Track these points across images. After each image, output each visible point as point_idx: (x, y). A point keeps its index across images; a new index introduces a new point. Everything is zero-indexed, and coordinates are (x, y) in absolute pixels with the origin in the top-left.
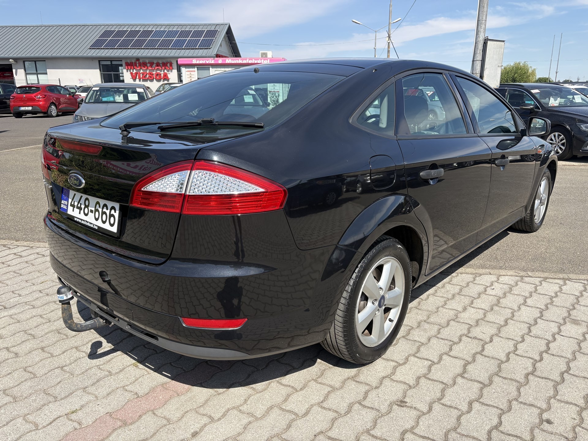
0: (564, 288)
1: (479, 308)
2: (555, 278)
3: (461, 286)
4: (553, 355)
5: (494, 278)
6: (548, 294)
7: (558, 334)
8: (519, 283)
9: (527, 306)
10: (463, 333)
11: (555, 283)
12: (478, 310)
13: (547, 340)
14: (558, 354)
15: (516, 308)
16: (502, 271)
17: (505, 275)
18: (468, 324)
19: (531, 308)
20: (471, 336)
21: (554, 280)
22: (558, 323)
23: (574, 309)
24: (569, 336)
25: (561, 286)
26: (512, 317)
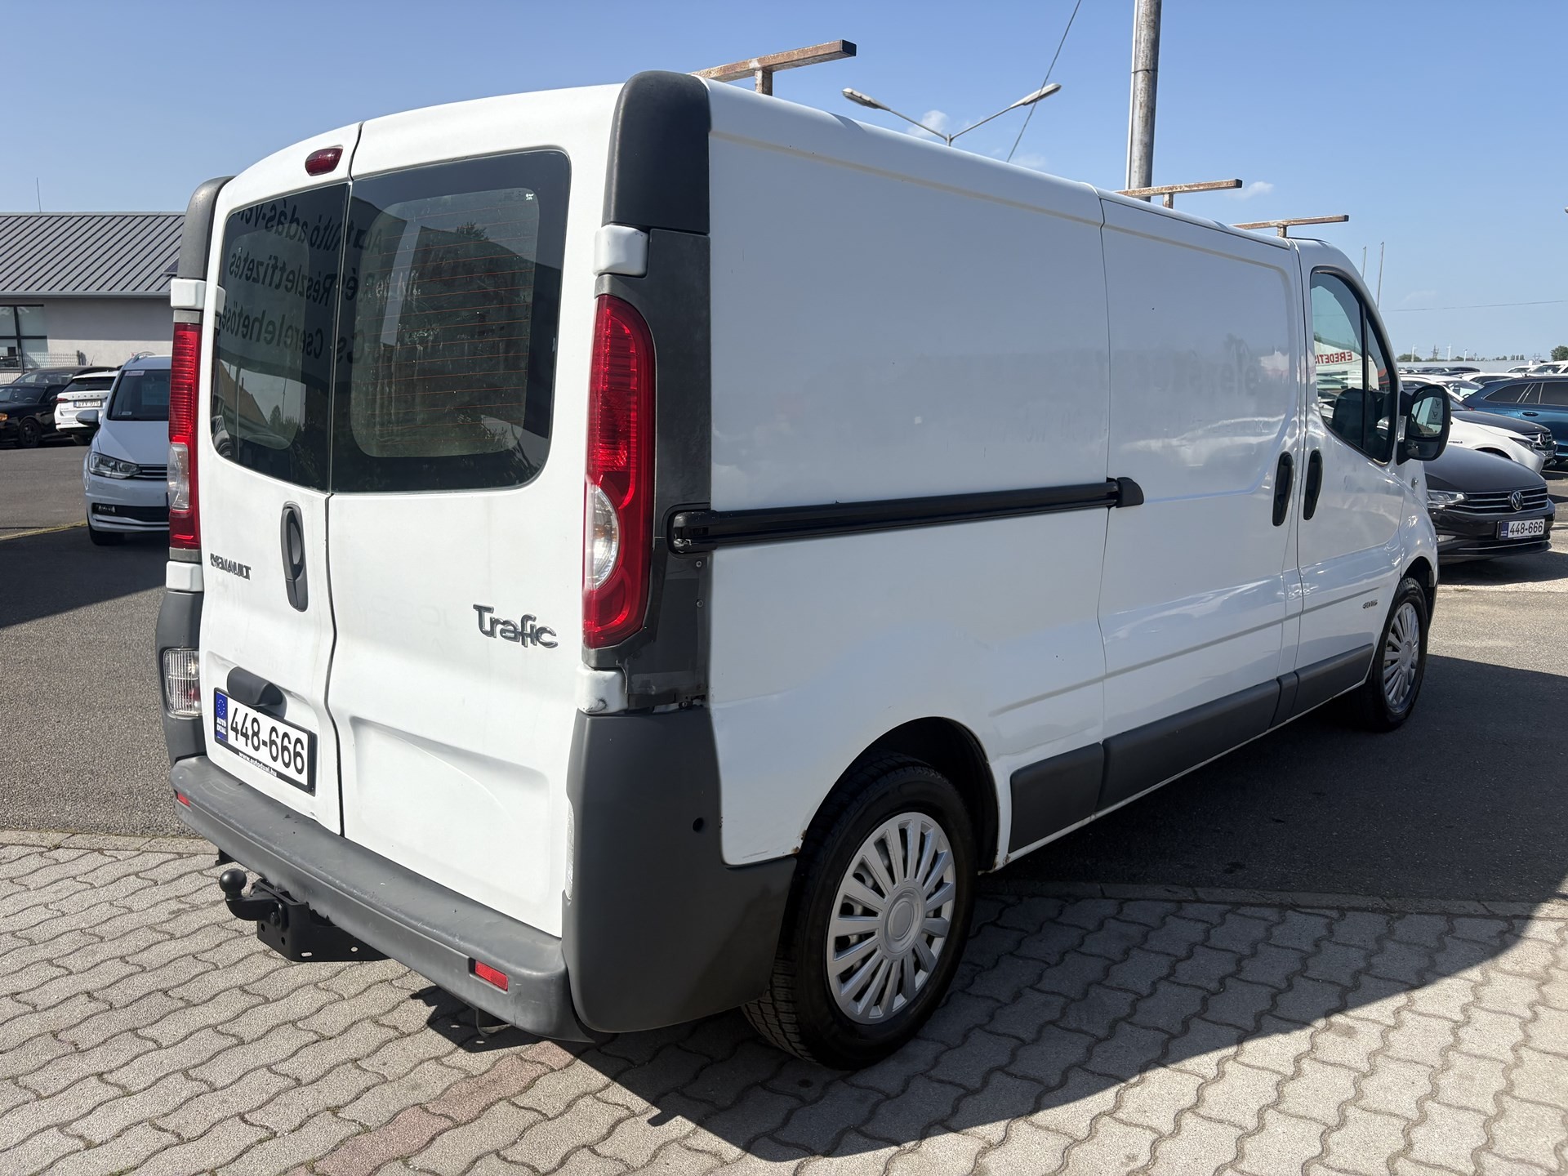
0: (1277, 931)
1: (1053, 993)
2: (1262, 905)
3: (1021, 930)
4: (1210, 1119)
5: (1109, 907)
6: (1234, 949)
8: (1169, 920)
9: (1174, 983)
10: (997, 1063)
11: (1259, 918)
12: (1052, 998)
13: (1203, 1077)
14: (1223, 1116)
15: (1145, 993)
16: (1134, 886)
17: (1140, 899)
18: (1018, 1038)
19: (1182, 988)
20: (1015, 1072)
21: (1257, 909)
22: (1239, 1028)
23: (1290, 990)
24: (1259, 1064)
25: (1272, 926)
26: (1130, 1015)
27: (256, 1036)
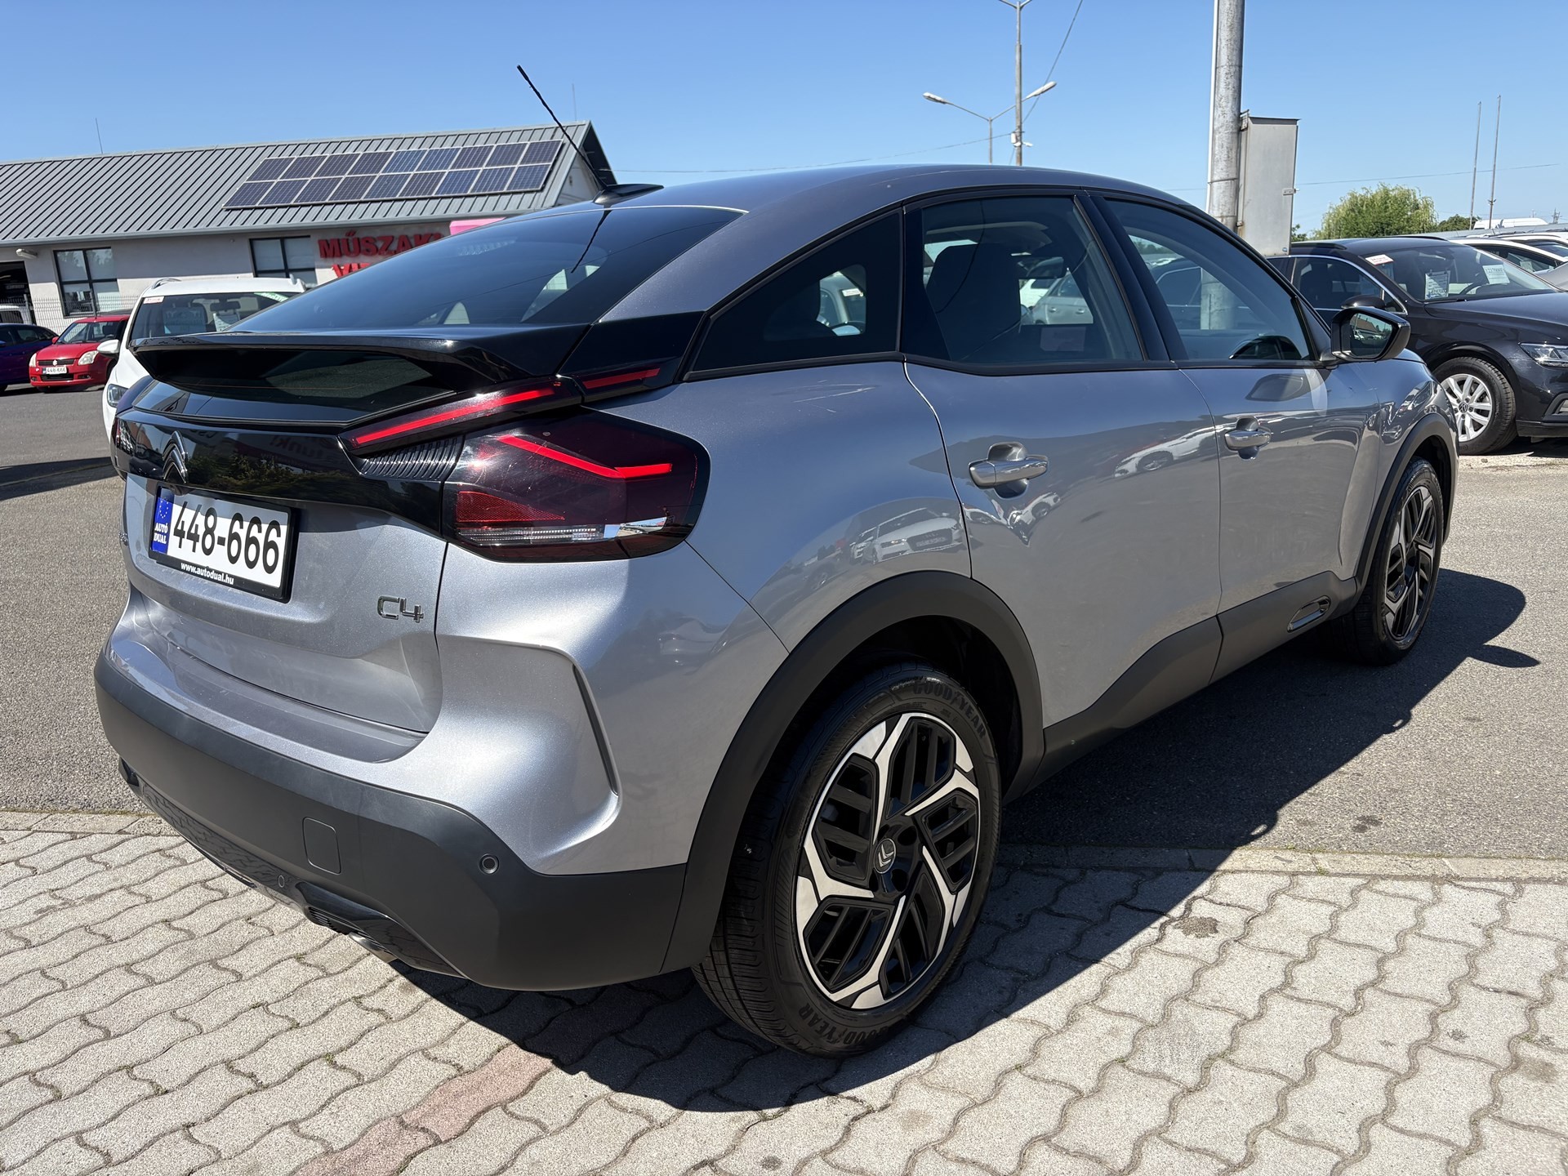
0: (1431, 915)
1: (1123, 1014)
2: (1407, 878)
3: (1084, 919)
6: (1373, 943)
7: (1383, 1120)
8: (1281, 900)
9: (1292, 998)
10: (1041, 1131)
11: (1405, 897)
12: (1120, 1022)
13: (1338, 1152)
15: (1251, 1010)
18: (1072, 1088)
19: (1303, 1006)
20: (1066, 1145)
21: (1401, 883)
22: (1387, 1069)
23: (1455, 1007)
24: (1421, 1130)
25: (1423, 908)
26: (1231, 1049)
27: (77, 1089)
